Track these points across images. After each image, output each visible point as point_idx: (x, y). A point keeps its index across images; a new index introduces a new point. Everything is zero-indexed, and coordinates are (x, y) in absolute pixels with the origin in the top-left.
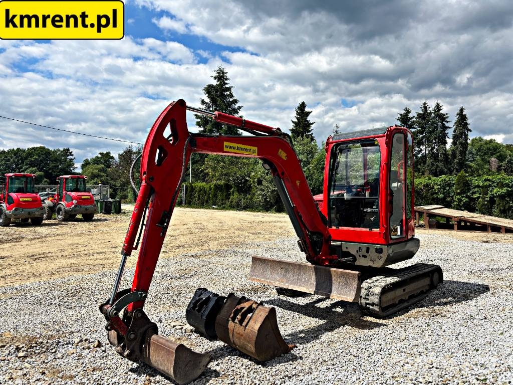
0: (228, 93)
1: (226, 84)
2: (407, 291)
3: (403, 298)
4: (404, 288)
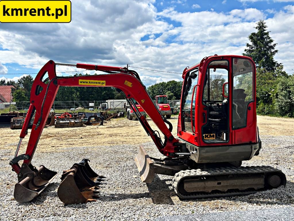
0: (266, 36)
1: (265, 30)
2: (224, 185)
3: (219, 189)
4: (219, 182)
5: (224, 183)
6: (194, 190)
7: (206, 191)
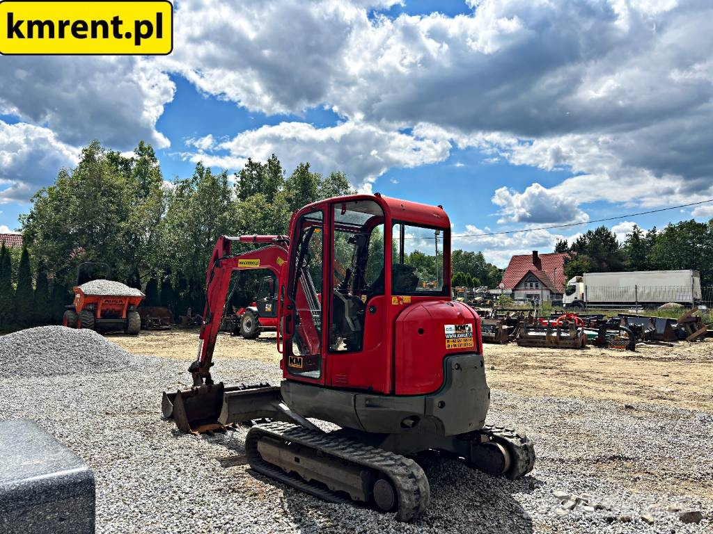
2: (303, 466)
3: (300, 473)
4: (296, 456)
5: (304, 462)
7: (283, 468)
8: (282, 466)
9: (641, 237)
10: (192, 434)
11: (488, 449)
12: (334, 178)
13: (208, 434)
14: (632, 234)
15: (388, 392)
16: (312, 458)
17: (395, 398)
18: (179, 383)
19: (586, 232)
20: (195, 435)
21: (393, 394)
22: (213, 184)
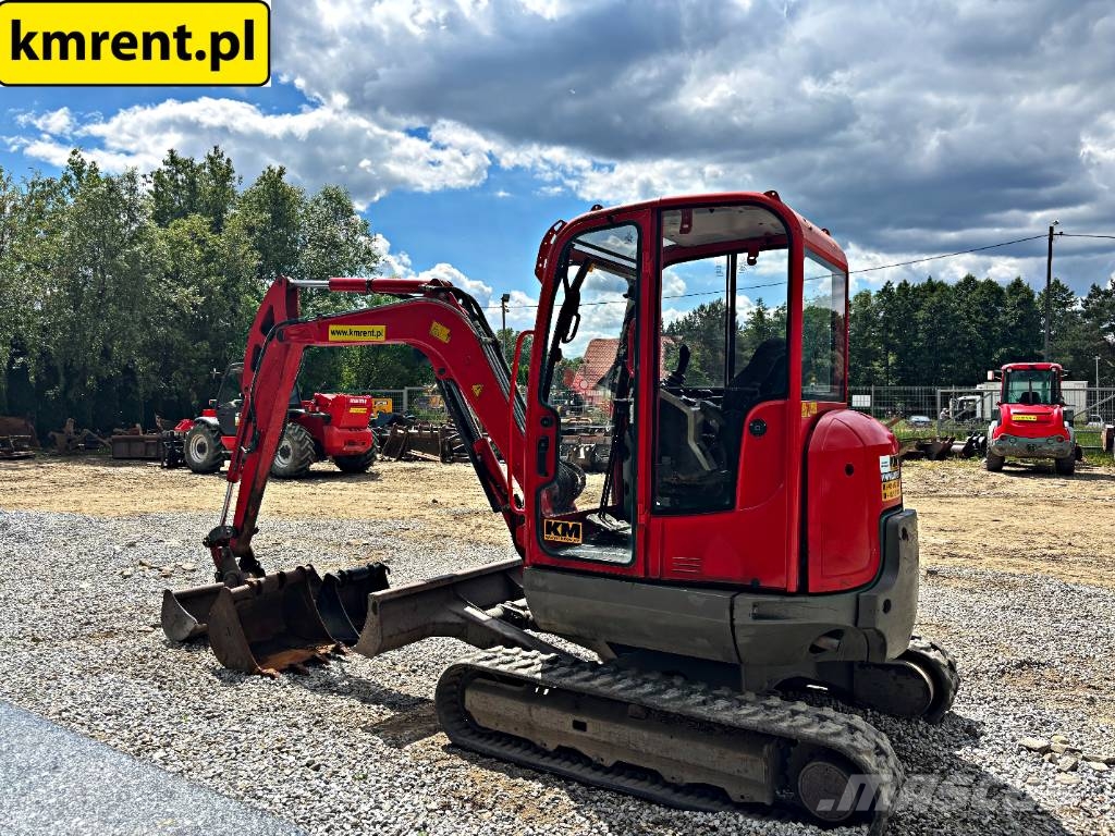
2: (596, 737)
3: (584, 751)
4: (577, 718)
5: (598, 729)
6: (497, 725)
7: (538, 743)
8: (538, 739)
9: (766, 317)
10: (263, 675)
11: (893, 673)
12: (329, 197)
13: (296, 672)
14: (755, 311)
15: (794, 589)
16: (617, 722)
17: (810, 599)
18: (142, 564)
19: (697, 307)
20: (273, 677)
21: (803, 590)
22: (111, 190)
